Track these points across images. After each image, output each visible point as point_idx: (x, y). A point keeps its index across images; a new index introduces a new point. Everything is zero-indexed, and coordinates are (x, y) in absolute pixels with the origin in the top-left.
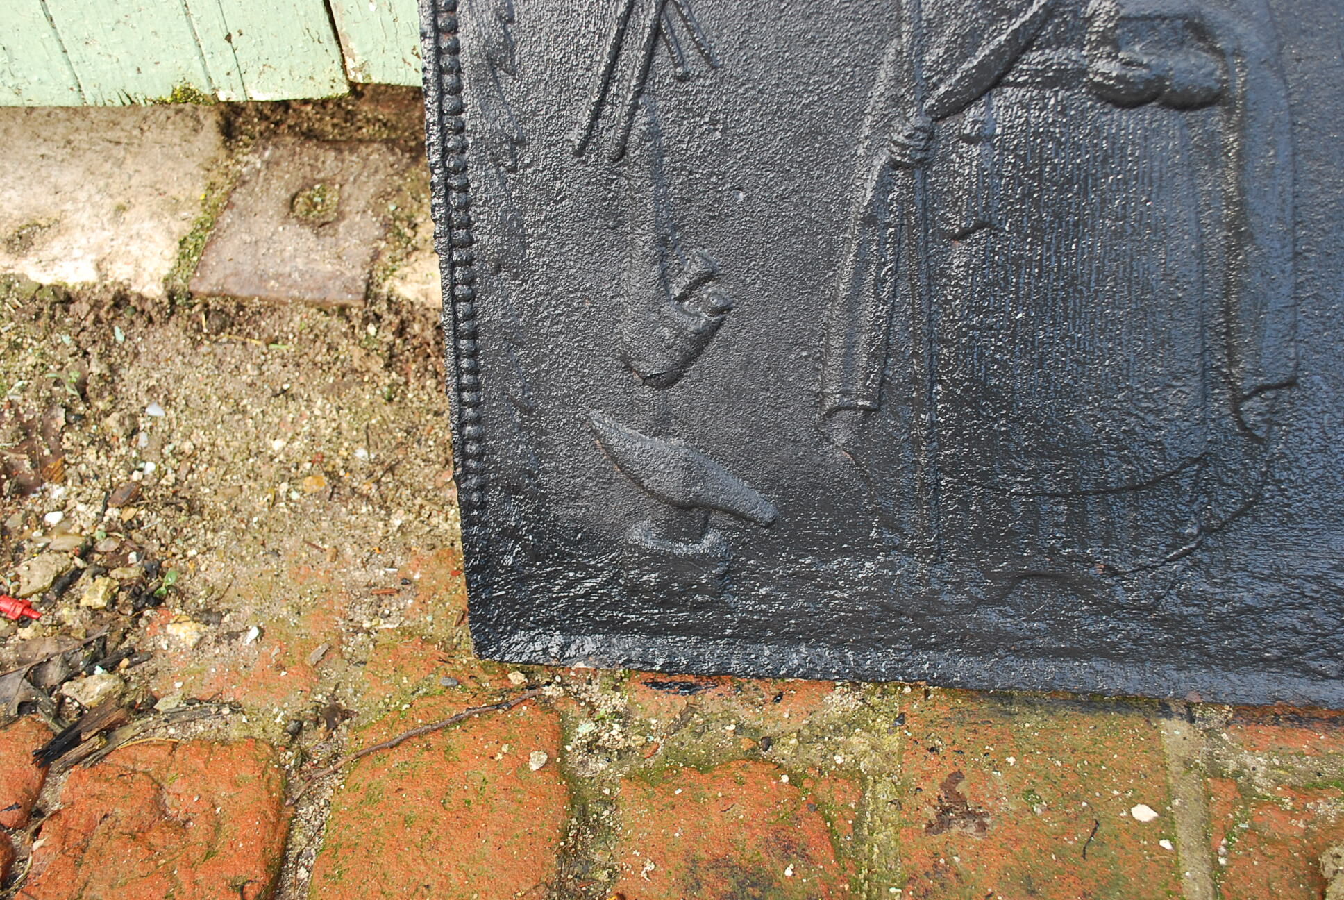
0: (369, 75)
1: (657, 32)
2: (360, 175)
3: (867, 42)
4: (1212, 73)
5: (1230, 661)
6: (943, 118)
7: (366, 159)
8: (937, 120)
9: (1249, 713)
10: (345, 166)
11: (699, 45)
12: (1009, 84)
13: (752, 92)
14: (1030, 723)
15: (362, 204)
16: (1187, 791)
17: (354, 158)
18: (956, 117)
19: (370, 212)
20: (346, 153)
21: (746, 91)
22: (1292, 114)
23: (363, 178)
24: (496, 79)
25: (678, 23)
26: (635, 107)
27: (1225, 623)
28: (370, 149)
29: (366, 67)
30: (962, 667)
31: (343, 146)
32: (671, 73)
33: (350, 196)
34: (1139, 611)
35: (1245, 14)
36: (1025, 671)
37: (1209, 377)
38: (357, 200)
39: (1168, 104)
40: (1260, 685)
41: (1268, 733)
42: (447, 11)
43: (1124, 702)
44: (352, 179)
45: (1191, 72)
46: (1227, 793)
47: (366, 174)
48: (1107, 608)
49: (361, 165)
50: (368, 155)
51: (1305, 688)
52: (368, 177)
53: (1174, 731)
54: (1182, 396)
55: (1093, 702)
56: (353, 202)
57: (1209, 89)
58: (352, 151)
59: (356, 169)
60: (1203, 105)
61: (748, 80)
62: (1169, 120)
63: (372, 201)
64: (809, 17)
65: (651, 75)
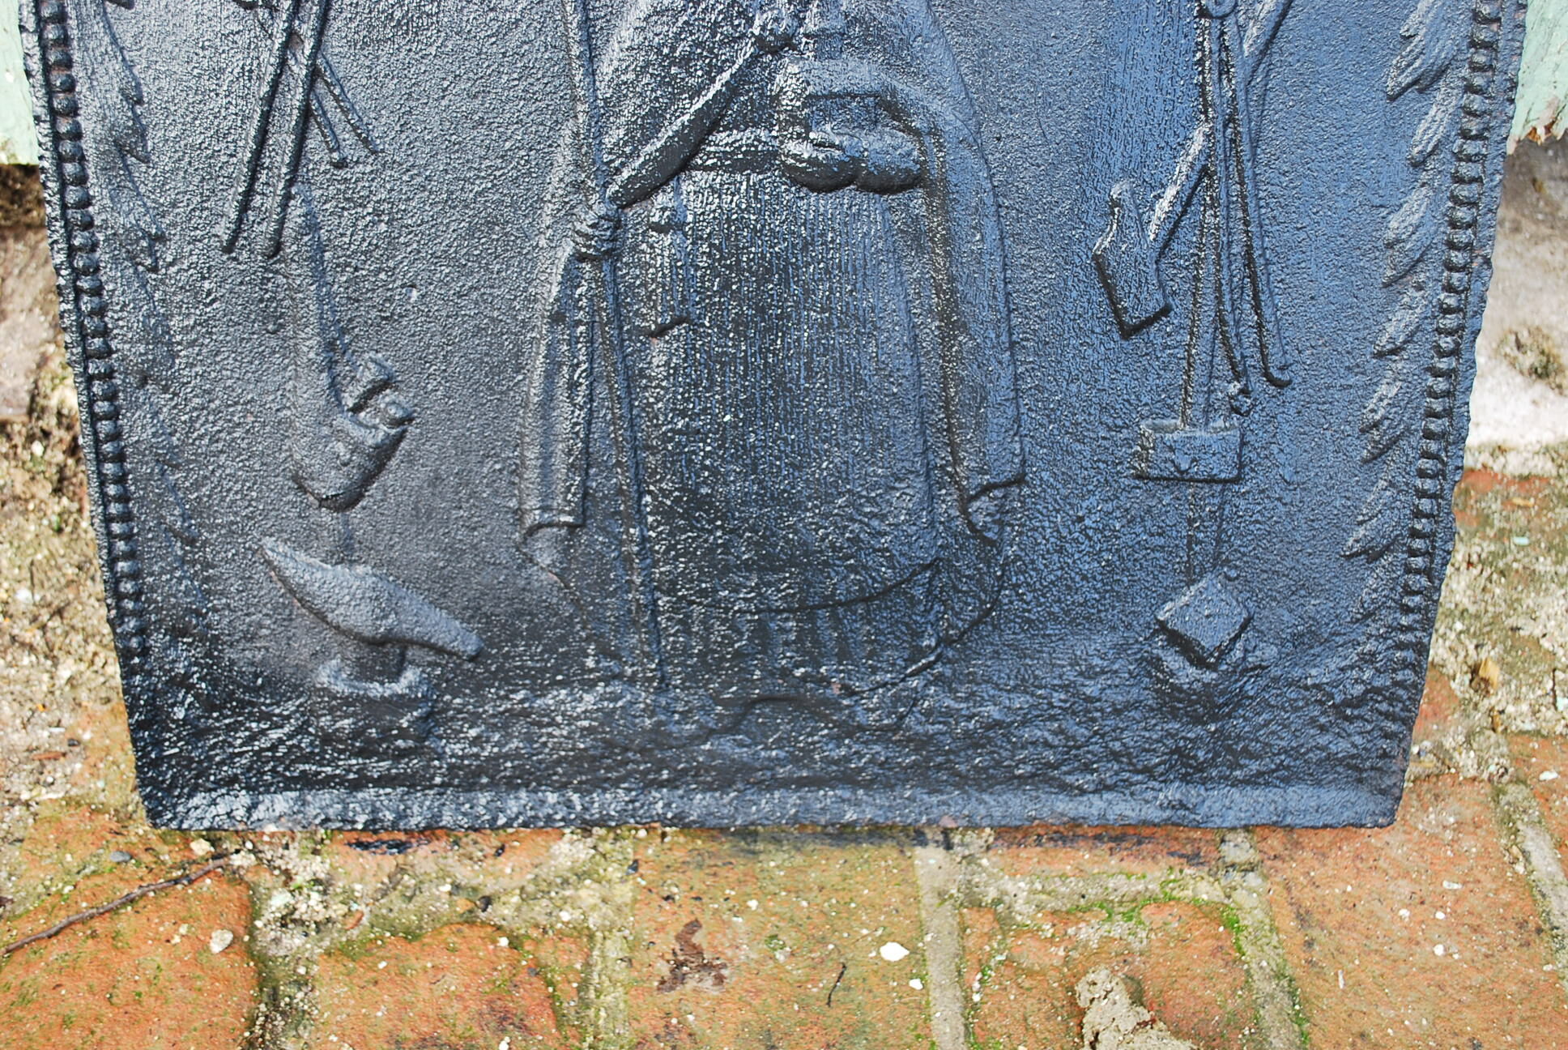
0: (13, 155)
1: (306, 114)
2: (26, 266)
3: (542, 124)
4: (909, 154)
5: (984, 781)
6: (629, 205)
7: (34, 248)
8: (623, 207)
9: (1011, 834)
10: (9, 256)
11: (355, 128)
12: (697, 168)
13: (419, 179)
14: (775, 862)
15: (28, 301)
16: (940, 924)
17: (20, 246)
18: (644, 204)
19: (37, 311)
20: (11, 241)
21: (412, 178)
22: (996, 196)
23: (30, 270)
24: (126, 167)
25: (329, 104)
26: (288, 197)
27: (972, 741)
28: (40, 236)
29: (9, 146)
30: (700, 803)
31: (7, 233)
32: (327, 158)
33: (13, 291)
34: (883, 734)
35: (938, 90)
36: (765, 805)
37: (934, 478)
38: (22, 296)
39: (865, 188)
40: (1017, 805)
41: (1030, 854)
42: (64, 91)
43: (877, 832)
44: (16, 271)
45: (887, 153)
46: (982, 923)
47: (34, 265)
48: (848, 730)
49: (28, 255)
50: (37, 242)
51: (1064, 805)
52: (37, 268)
53: (929, 859)
54: (906, 499)
55: (843, 834)
56: (17, 299)
57: (908, 171)
58: (17, 239)
59: (21, 259)
60: (902, 188)
61: (413, 166)
62: (872, 206)
63: (40, 298)
64: (475, 97)
65: (304, 162)
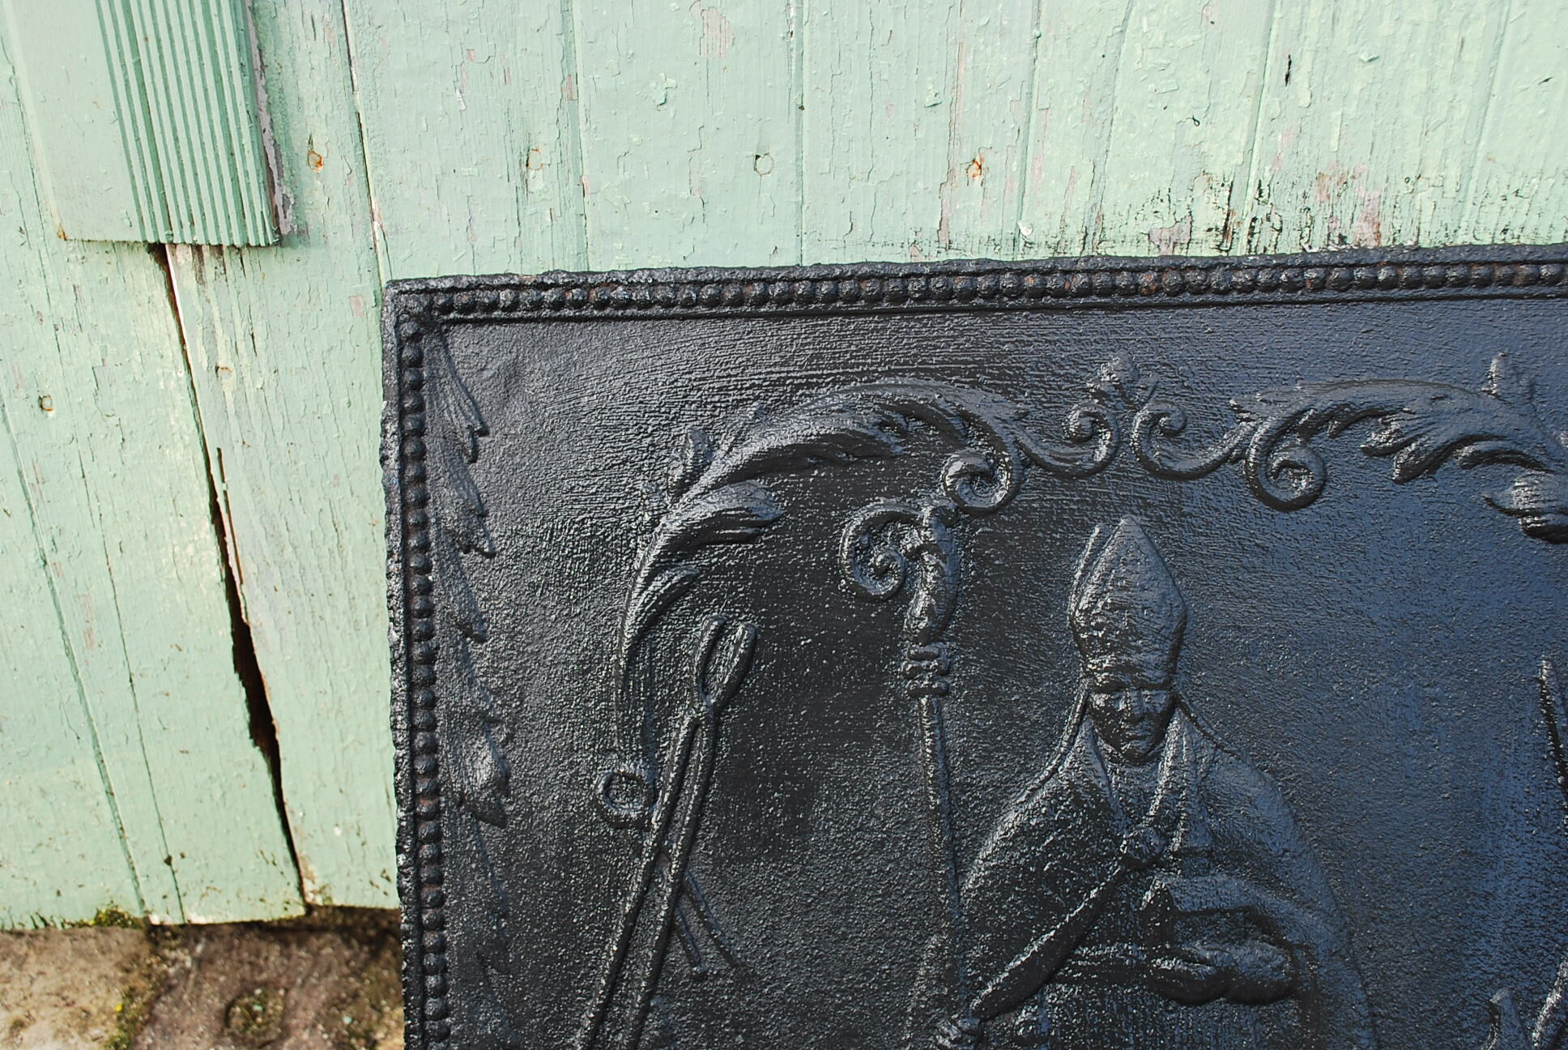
0: (330, 898)
1: (670, 928)
2: (309, 975)
3: (904, 938)
4: (1280, 967)
6: (993, 1018)
7: (316, 954)
8: (986, 1020)
10: (292, 963)
11: (717, 942)
12: (1062, 981)
13: (779, 992)
15: (312, 1015)
17: (303, 953)
18: (1007, 1016)
19: (320, 1027)
20: (294, 947)
21: (772, 990)
23: (313, 981)
24: (486, 978)
25: (693, 920)
26: (646, 1010)
28: (322, 941)
29: (327, 890)
31: (290, 937)
32: (687, 971)
33: (297, 1003)
35: (1308, 905)
38: (305, 1009)
39: (1235, 1000)
44: (299, 981)
45: (1259, 967)
47: (316, 974)
49: (310, 963)
50: (320, 948)
52: (319, 979)
56: (300, 1013)
57: (1279, 984)
58: (300, 945)
59: (304, 967)
60: (1274, 1000)
61: (774, 979)
62: (1239, 1015)
63: (323, 1012)
64: (839, 912)
65: (664, 974)
